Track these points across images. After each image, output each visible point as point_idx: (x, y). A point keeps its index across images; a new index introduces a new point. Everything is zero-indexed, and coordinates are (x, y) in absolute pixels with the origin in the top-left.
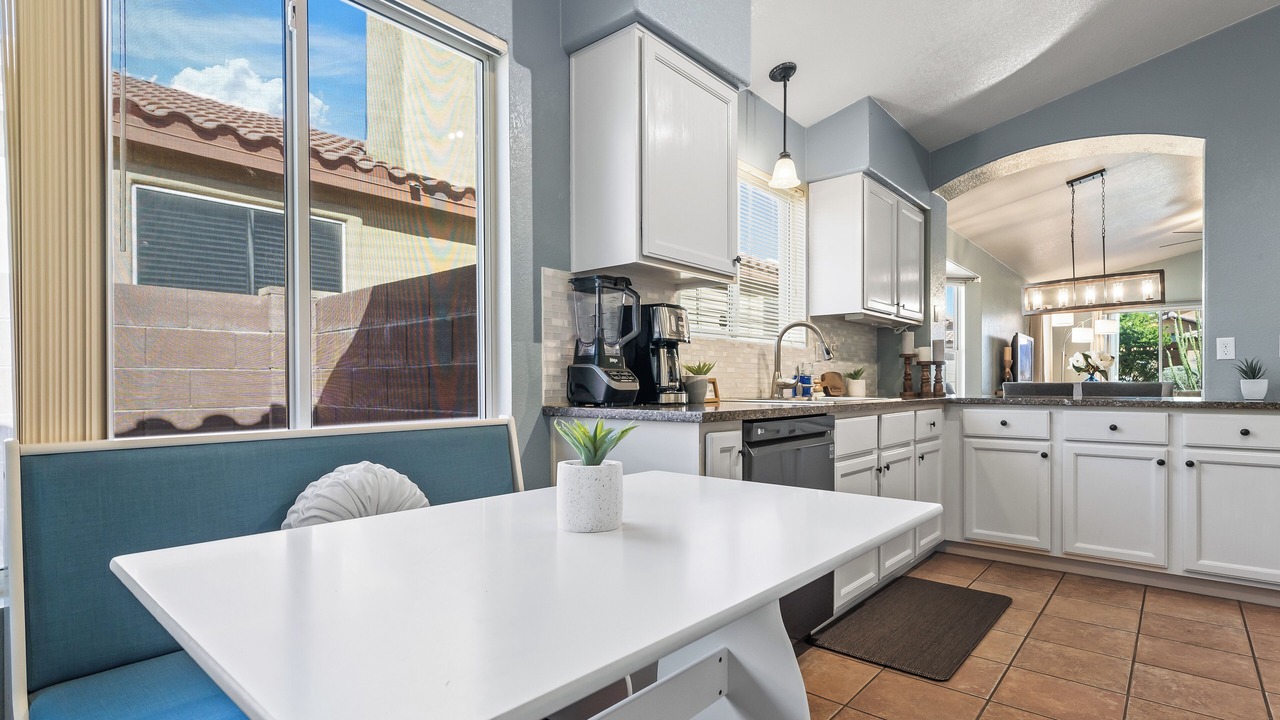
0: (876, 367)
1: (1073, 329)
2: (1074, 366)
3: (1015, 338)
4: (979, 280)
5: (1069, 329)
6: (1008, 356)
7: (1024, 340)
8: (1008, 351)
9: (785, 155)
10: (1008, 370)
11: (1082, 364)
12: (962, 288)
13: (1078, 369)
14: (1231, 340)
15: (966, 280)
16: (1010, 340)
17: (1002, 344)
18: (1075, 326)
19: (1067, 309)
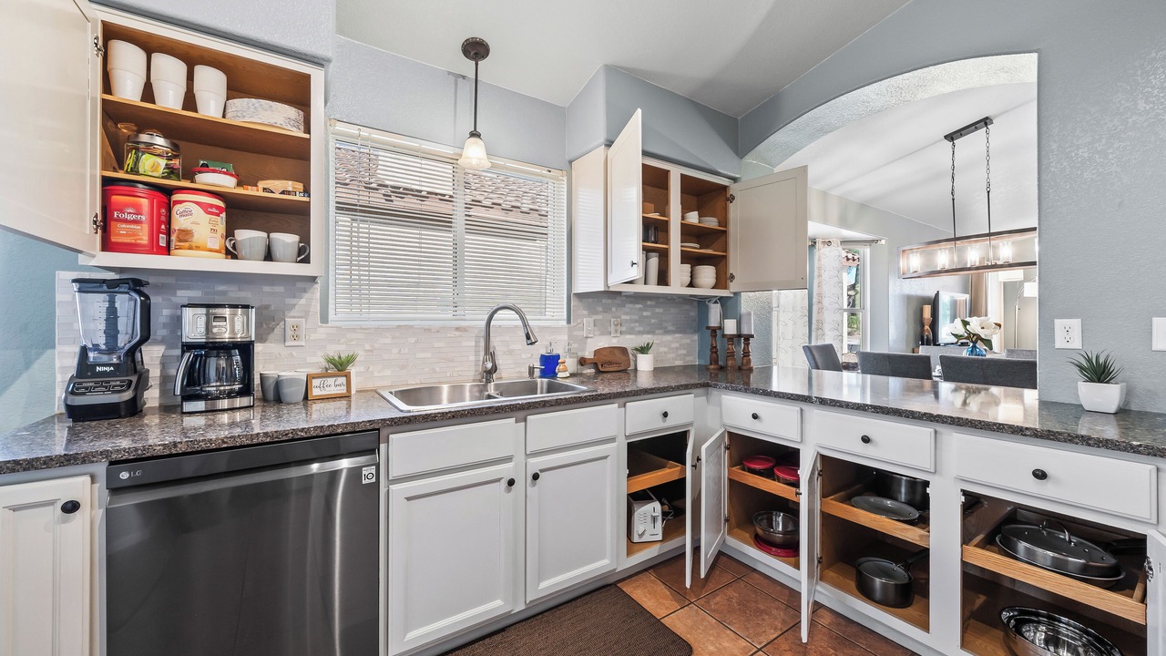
0: (696, 337)
1: (1026, 284)
3: (936, 295)
4: (883, 242)
5: (1021, 283)
6: (927, 315)
7: (950, 297)
8: (927, 310)
9: (475, 134)
10: (927, 327)
11: (961, 331)
12: (867, 250)
14: (1075, 324)
15: (870, 243)
17: (922, 301)
19: (947, 271)
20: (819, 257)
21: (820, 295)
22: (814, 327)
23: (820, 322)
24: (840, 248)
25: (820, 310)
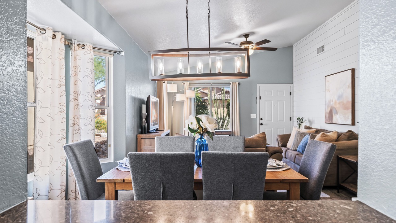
2: (189, 128)
3: (149, 98)
4: (123, 53)
5: (175, 94)
6: (144, 111)
7: (153, 99)
8: (144, 107)
10: (144, 120)
11: (195, 126)
12: (111, 59)
13: (192, 131)
15: (114, 52)
16: (146, 99)
17: (141, 102)
18: (178, 92)
20: (75, 57)
21: (76, 92)
22: (71, 122)
23: (76, 117)
24: (92, 52)
25: (77, 106)
